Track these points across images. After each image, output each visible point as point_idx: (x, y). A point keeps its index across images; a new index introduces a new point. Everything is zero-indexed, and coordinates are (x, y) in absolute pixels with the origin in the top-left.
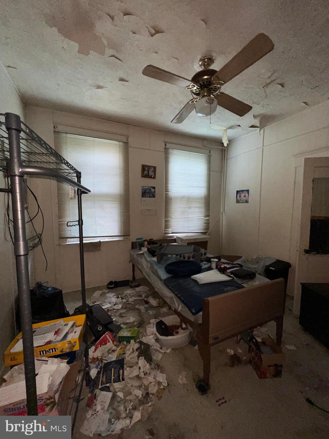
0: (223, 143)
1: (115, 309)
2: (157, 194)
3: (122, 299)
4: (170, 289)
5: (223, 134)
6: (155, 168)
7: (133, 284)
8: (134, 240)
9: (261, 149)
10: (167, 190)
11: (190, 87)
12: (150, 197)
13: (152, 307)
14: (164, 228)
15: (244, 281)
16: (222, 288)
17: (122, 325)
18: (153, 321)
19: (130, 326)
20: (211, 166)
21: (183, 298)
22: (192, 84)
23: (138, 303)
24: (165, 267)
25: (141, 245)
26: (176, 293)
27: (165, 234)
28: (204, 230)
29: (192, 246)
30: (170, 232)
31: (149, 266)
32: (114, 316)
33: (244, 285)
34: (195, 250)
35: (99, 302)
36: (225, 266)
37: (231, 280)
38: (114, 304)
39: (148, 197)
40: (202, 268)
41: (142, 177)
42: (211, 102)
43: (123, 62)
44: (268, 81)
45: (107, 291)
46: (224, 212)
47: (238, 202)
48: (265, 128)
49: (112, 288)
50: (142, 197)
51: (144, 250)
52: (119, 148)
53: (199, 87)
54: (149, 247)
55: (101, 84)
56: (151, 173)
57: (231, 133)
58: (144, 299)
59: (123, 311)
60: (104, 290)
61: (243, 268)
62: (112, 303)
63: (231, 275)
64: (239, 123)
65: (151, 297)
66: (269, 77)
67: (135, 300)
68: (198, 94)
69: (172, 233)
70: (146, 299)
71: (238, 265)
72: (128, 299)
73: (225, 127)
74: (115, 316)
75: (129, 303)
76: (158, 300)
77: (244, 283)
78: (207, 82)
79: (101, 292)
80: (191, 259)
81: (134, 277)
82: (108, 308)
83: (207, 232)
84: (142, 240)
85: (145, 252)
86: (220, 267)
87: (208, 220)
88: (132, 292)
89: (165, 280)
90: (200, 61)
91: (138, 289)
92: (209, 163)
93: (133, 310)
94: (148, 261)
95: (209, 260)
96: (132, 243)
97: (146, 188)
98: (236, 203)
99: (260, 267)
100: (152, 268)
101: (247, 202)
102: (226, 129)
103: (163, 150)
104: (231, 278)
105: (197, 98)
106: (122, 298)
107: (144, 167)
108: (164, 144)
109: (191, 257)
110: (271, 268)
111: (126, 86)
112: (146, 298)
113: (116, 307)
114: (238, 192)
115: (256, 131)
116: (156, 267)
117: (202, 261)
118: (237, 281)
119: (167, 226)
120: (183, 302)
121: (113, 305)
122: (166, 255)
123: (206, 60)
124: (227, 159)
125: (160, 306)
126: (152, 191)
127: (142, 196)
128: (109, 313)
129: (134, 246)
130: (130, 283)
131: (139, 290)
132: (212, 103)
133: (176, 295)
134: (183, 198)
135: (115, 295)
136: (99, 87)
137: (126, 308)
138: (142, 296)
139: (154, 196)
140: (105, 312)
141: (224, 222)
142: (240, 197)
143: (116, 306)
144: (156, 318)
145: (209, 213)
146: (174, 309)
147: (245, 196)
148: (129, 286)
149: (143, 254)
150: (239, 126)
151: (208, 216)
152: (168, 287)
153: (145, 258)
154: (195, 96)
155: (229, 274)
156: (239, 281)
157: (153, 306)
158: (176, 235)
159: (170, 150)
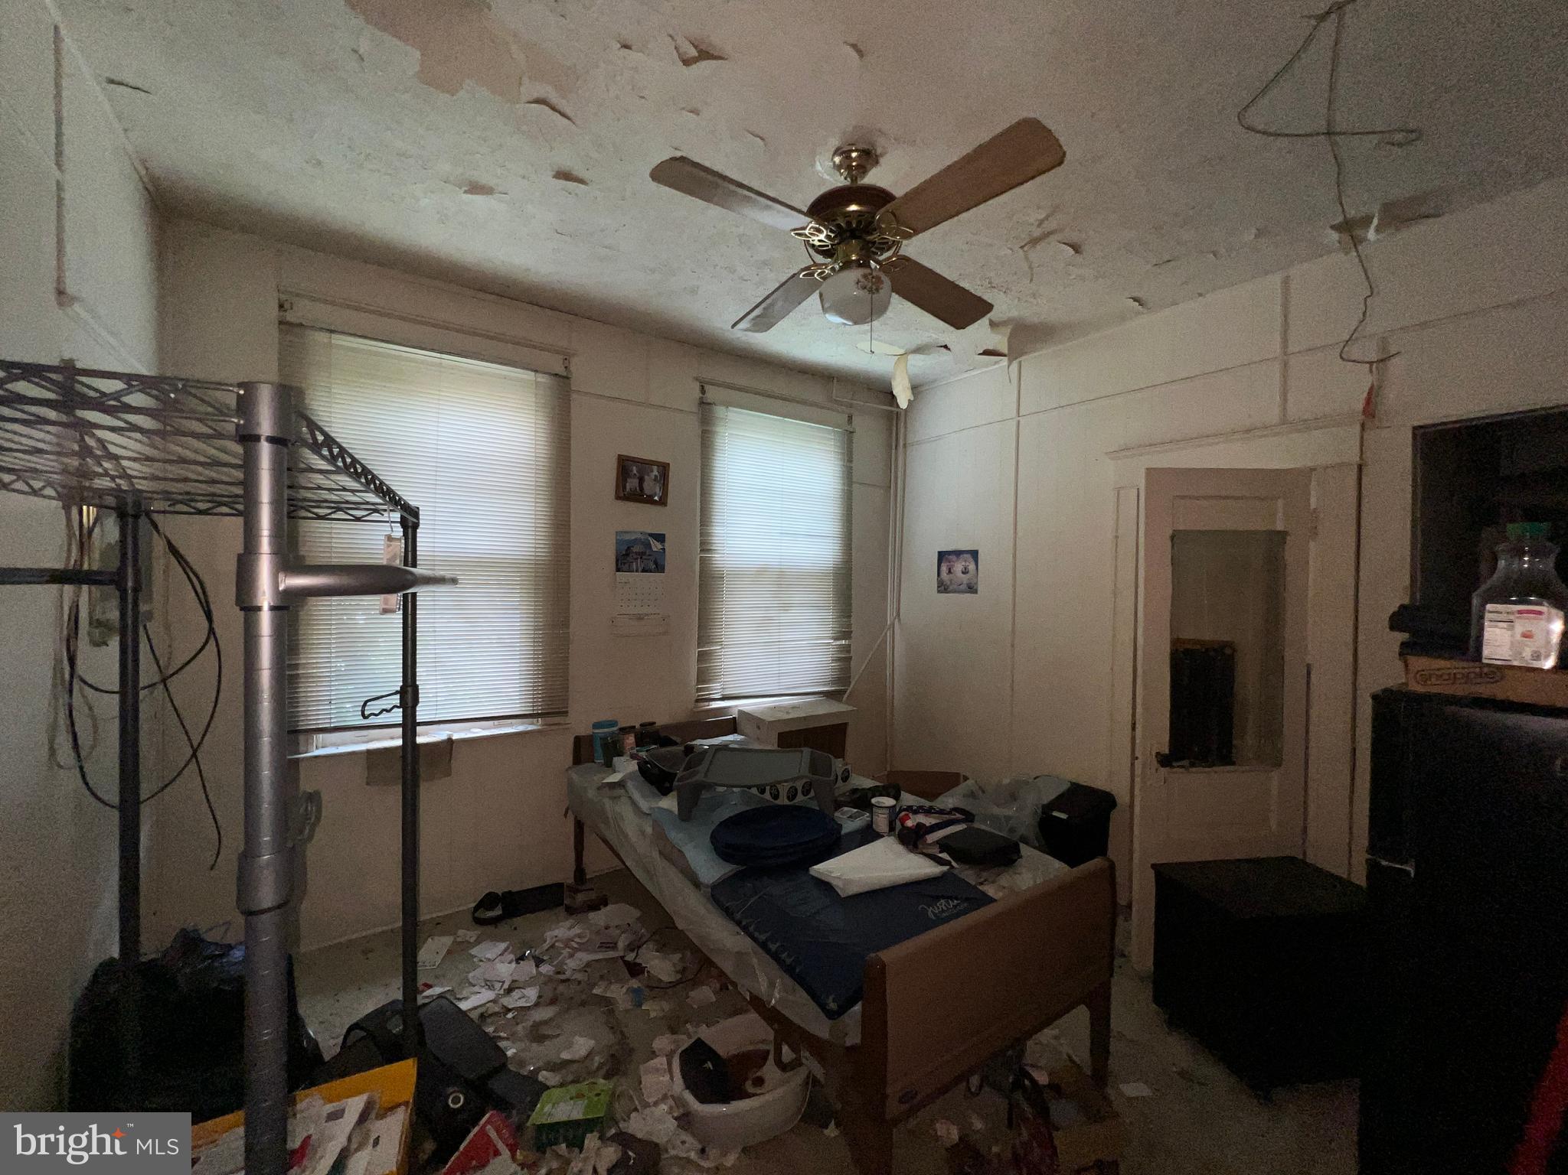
0: (893, 397)
1: (510, 1007)
2: (669, 562)
3: (537, 966)
4: (738, 923)
5: (896, 368)
6: (664, 468)
7: (581, 898)
8: (584, 730)
9: (1014, 423)
10: (705, 546)
11: (807, 232)
12: (644, 571)
13: (657, 988)
14: (694, 683)
15: (985, 874)
16: (919, 908)
17: (544, 1072)
18: (662, 1043)
19: (574, 1073)
20: (853, 465)
21: (789, 956)
22: (813, 224)
23: (602, 977)
24: (712, 837)
25: (612, 749)
26: (762, 937)
27: (697, 701)
28: (834, 682)
29: (802, 752)
30: (717, 696)
31: (649, 830)
32: (507, 1039)
33: (990, 890)
34: (814, 768)
35: (442, 986)
36: (918, 821)
37: (944, 875)
38: (506, 986)
39: (637, 571)
40: (843, 832)
41: (618, 498)
42: (872, 286)
43: (577, 123)
44: (1037, 233)
45: (471, 935)
46: (899, 620)
47: (943, 588)
48: (1022, 358)
49: (494, 921)
50: (618, 570)
51: (626, 767)
52: (536, 394)
53: (833, 235)
54: (643, 754)
55: (485, 179)
56: (651, 487)
57: (919, 364)
58: (622, 958)
59: (545, 1013)
60: (461, 932)
61: (976, 825)
62: (498, 985)
63: (940, 852)
64: (946, 341)
65: (651, 945)
66: (1041, 223)
67: (588, 964)
68: (827, 253)
69: (724, 698)
70: (630, 957)
71: (958, 816)
72: (562, 963)
73: (902, 348)
74: (512, 1037)
75: (567, 980)
76: (678, 956)
77: (985, 880)
78: (859, 223)
79: (447, 940)
80: (800, 798)
81: (580, 872)
82: (481, 1006)
83: (845, 691)
84: (615, 729)
85: (630, 776)
86: (904, 827)
87: (847, 649)
88: (577, 930)
89: (714, 887)
90: (836, 153)
91: (599, 918)
92: (848, 456)
93: (583, 1004)
94: (645, 814)
95: (862, 800)
96: (578, 740)
97: (633, 537)
98: (939, 592)
99: (1022, 816)
100: (660, 836)
101: (972, 589)
102: (902, 351)
103: (695, 408)
104: (945, 868)
105: (826, 265)
106: (539, 962)
107: (625, 466)
108: (697, 386)
109: (800, 792)
110: (1055, 814)
111: (576, 194)
112: (632, 950)
113: (513, 1001)
114: (942, 556)
115: (996, 366)
116: (676, 836)
117: (838, 805)
118: (962, 876)
119: (704, 676)
120: (789, 970)
121: (502, 992)
122: (710, 787)
123: (854, 155)
124: (905, 445)
125: (687, 980)
126: (654, 549)
127: (617, 565)
128: (490, 1030)
129: (583, 751)
130: (566, 893)
131: (602, 924)
132: (877, 290)
133: (764, 946)
134: (761, 572)
135: (505, 950)
136: (476, 188)
137: (553, 1001)
138: (616, 944)
139: (659, 568)
140: (471, 1026)
141: (899, 653)
142: (950, 572)
143: (514, 993)
144: (673, 1031)
145: (850, 625)
146: (751, 993)
147: (965, 572)
148: (562, 909)
149: (621, 784)
150: (946, 347)
151: (845, 633)
152: (728, 913)
153: (634, 804)
154: (820, 259)
155: (935, 851)
156: (969, 875)
157: (660, 981)
158: (736, 706)
159: (718, 407)
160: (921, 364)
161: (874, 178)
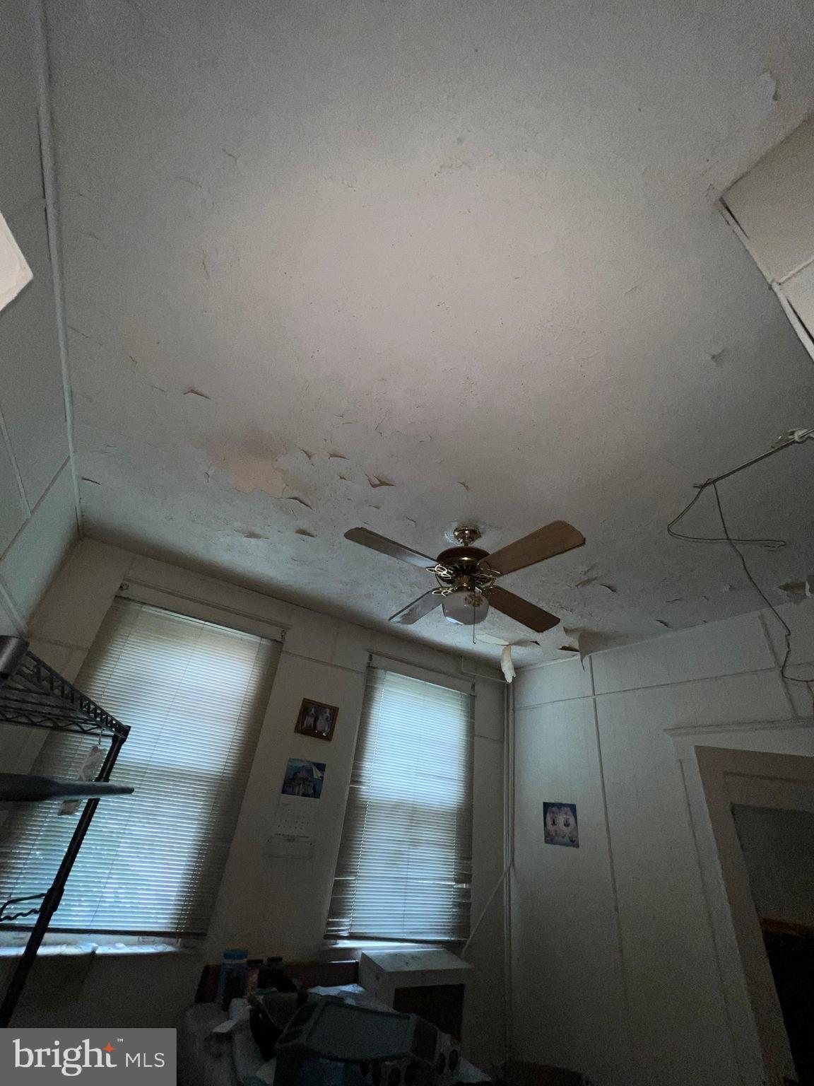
0: (502, 673)
2: (325, 788)
5: (503, 653)
8: (216, 959)
9: (592, 699)
10: (356, 778)
11: (435, 569)
12: (304, 795)
14: (325, 914)
20: (473, 720)
22: (439, 565)
27: (325, 937)
28: (453, 931)
30: (345, 934)
39: (298, 794)
42: (476, 602)
43: (312, 508)
44: (585, 578)
46: (514, 868)
48: (592, 654)
50: (283, 792)
51: (239, 1013)
52: (257, 652)
53: (452, 572)
54: (260, 998)
55: (257, 531)
56: (322, 725)
57: (519, 652)
64: (533, 639)
66: (586, 573)
68: (449, 581)
69: (352, 937)
73: (506, 640)
78: (468, 566)
83: (463, 943)
84: (243, 961)
85: (240, 1026)
87: (467, 894)
90: (456, 530)
92: (471, 714)
96: (206, 971)
97: (301, 765)
98: (546, 842)
102: (507, 643)
103: (363, 669)
105: (448, 588)
107: (309, 708)
108: (368, 654)
111: (307, 542)
114: (547, 807)
115: (573, 658)
119: (338, 909)
122: (311, 1056)
123: (467, 532)
124: (514, 709)
126: (315, 777)
127: (283, 788)
129: (208, 985)
132: (479, 605)
134: (397, 807)
136: (252, 535)
139: (316, 794)
145: (470, 867)
147: (567, 825)
149: (229, 1037)
150: (536, 642)
151: (464, 877)
154: (444, 584)
158: (360, 949)
159: (380, 671)
160: (522, 652)
161: (477, 544)
